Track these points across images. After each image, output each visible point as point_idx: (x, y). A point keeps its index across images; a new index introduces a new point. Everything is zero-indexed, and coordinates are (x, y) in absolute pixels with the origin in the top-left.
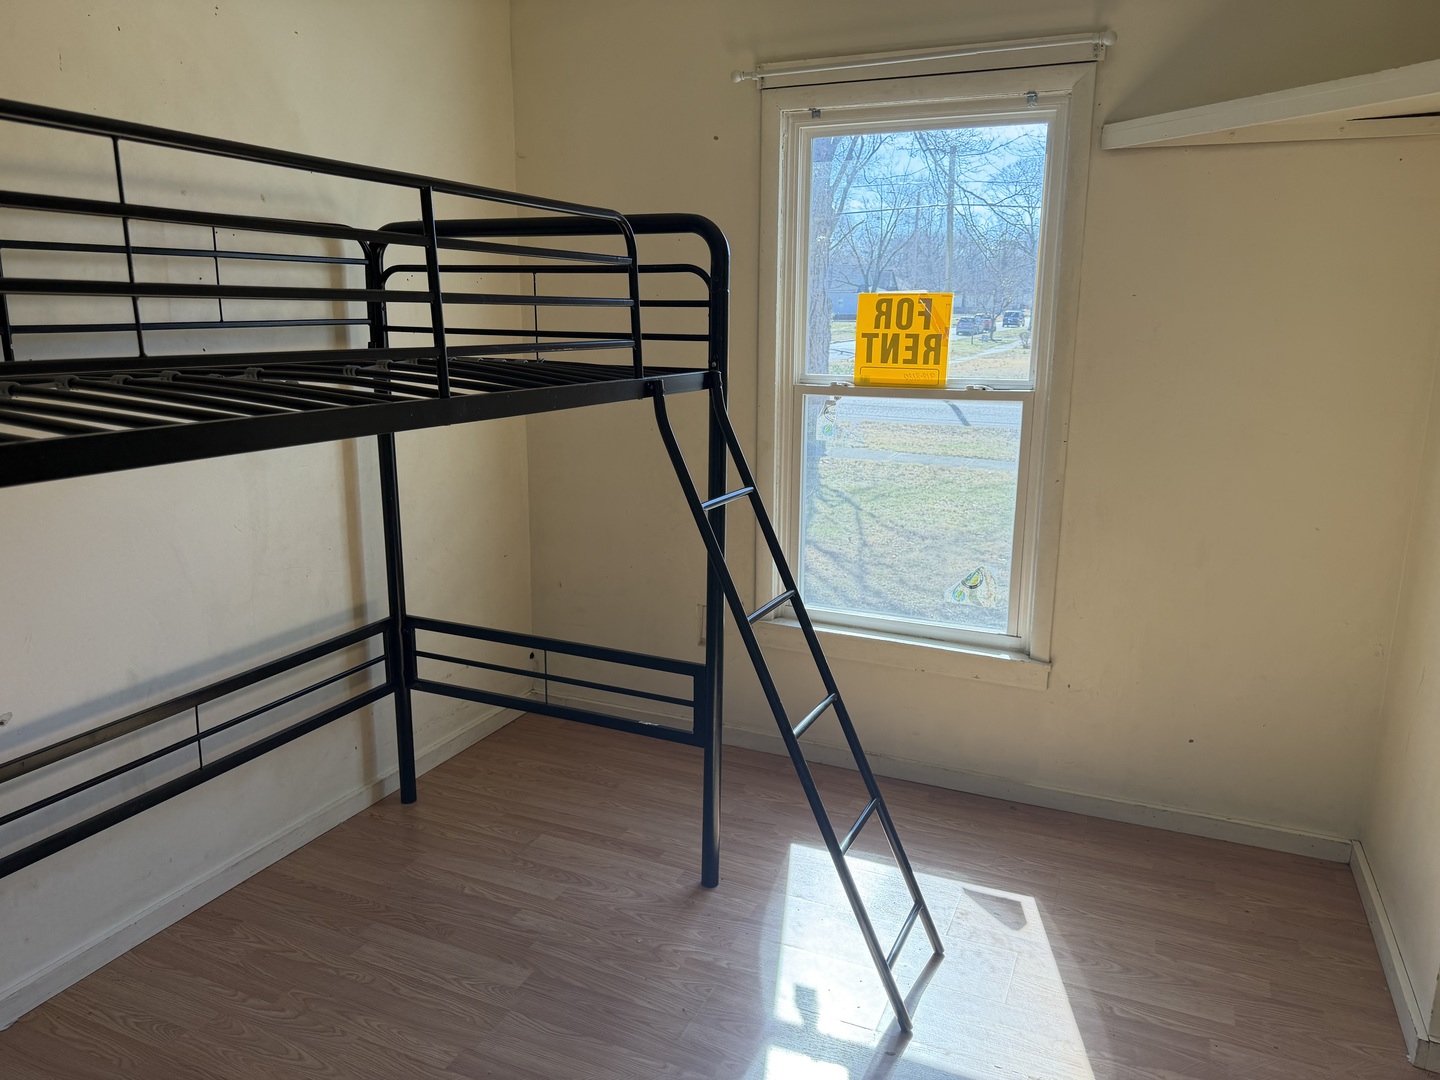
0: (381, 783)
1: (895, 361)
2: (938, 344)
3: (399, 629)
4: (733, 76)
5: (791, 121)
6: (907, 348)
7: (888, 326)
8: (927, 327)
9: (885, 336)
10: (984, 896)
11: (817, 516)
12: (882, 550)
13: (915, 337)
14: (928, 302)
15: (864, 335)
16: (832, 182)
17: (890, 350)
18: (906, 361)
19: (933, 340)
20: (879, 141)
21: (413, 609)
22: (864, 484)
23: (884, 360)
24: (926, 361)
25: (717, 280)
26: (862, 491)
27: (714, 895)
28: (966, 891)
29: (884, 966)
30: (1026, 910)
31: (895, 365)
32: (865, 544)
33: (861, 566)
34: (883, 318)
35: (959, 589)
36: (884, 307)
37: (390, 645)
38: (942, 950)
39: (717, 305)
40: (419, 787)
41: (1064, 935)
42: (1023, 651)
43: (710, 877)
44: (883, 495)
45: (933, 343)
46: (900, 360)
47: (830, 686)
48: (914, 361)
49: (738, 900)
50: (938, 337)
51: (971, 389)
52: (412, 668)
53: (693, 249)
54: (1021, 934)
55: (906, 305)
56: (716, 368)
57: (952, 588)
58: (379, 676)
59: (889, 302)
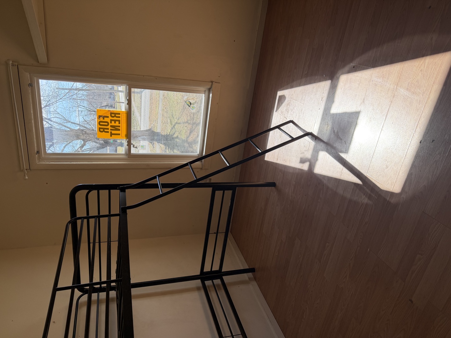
0: (249, 278)
1: (119, 126)
2: (113, 113)
3: (204, 276)
4: (26, 179)
5: (41, 160)
6: (115, 123)
7: (108, 129)
8: (108, 117)
9: (111, 130)
10: (277, 106)
11: (179, 136)
12: (189, 117)
13: (111, 120)
14: (100, 117)
15: (111, 136)
16: (69, 129)
17: (115, 128)
18: (119, 123)
19: (112, 115)
20: (55, 112)
21: (198, 273)
22: (169, 121)
23: (119, 130)
24: (119, 117)
25: (90, 188)
26: (171, 121)
27: (277, 184)
28: (276, 111)
29: (293, 140)
30: (281, 95)
31: (121, 126)
32: (187, 122)
33: (194, 124)
34: (105, 130)
35: (191, 108)
36: (102, 130)
37: (208, 279)
38: (291, 120)
39: (98, 188)
40: (251, 267)
41: (287, 85)
42: (209, 90)
43: (273, 185)
44: (172, 115)
45: (113, 115)
46: (119, 125)
47: (217, 152)
48: (119, 121)
49: (279, 177)
50: (111, 113)
51: (128, 104)
52: (216, 272)
53: (80, 196)
54: (287, 96)
55: (101, 123)
56: (119, 188)
57: (191, 110)
58: (217, 282)
59: (100, 128)
